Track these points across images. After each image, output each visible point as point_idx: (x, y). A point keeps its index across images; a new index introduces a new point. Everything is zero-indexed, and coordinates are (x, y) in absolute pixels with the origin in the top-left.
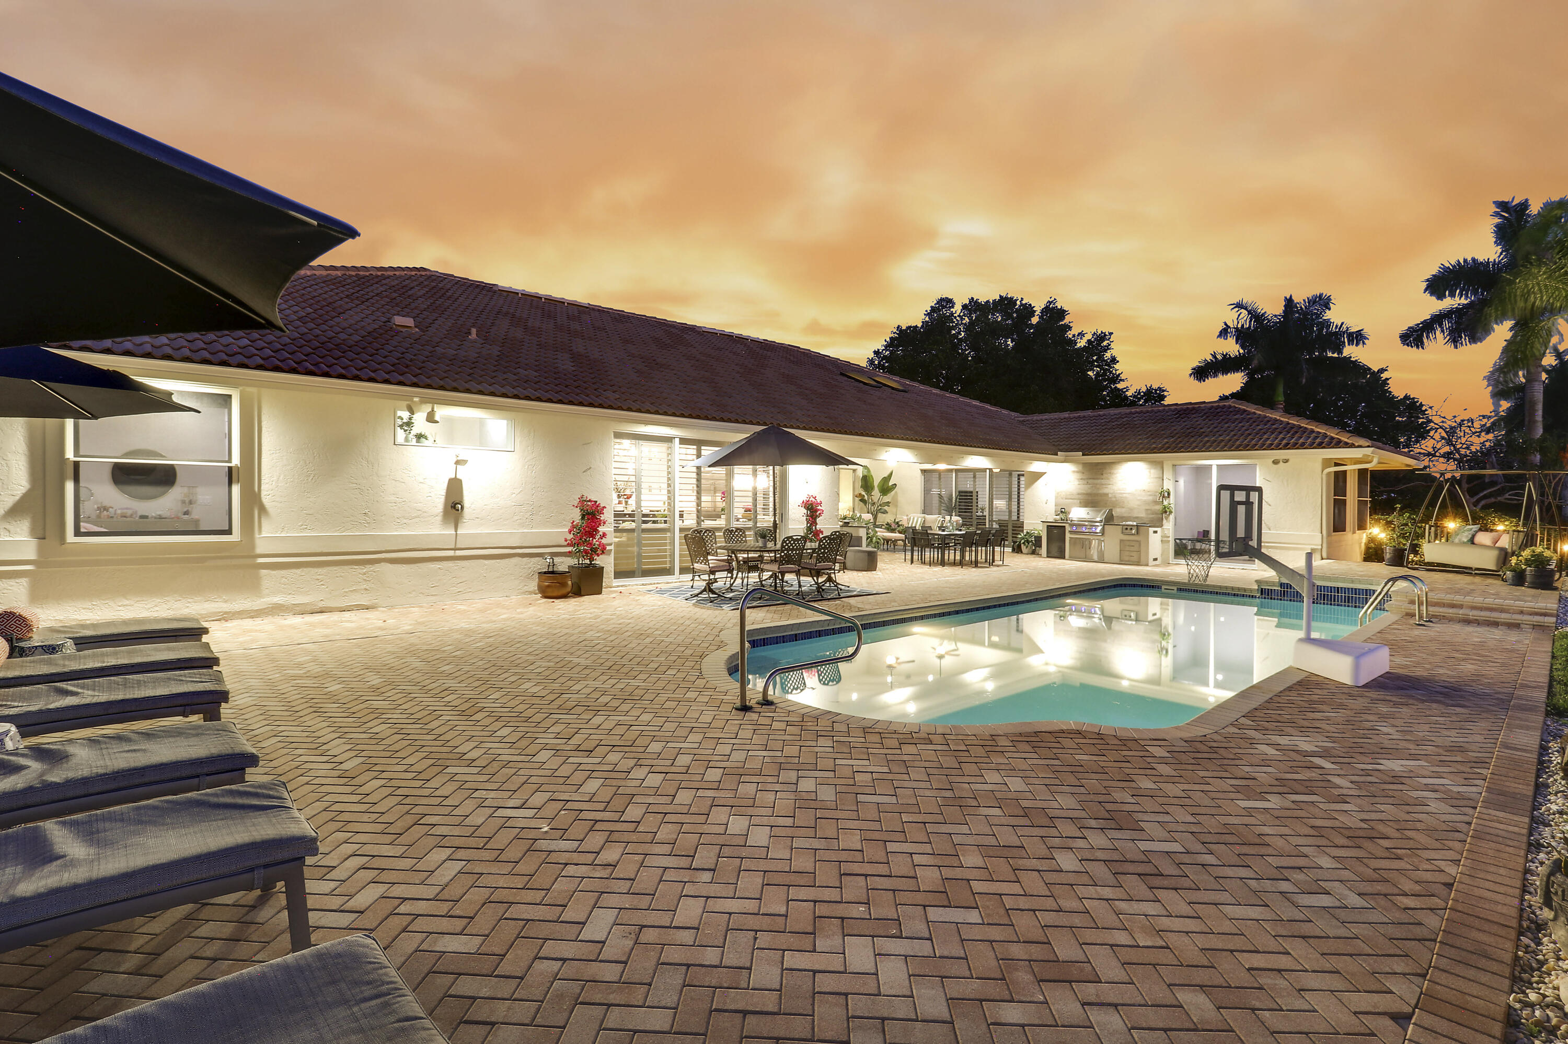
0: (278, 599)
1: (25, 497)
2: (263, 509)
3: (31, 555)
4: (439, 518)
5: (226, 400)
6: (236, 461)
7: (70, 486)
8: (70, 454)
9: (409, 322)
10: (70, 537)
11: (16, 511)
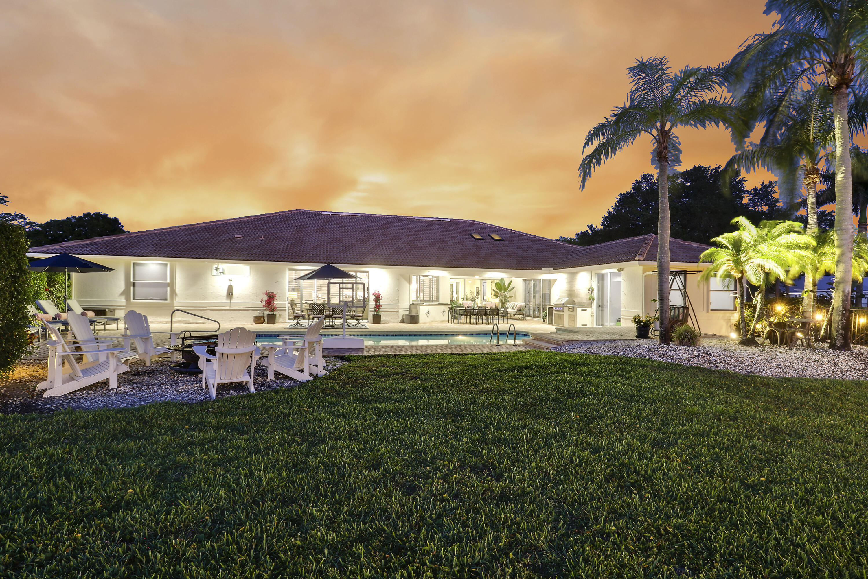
0: (180, 319)
1: (124, 290)
2: (176, 294)
3: (124, 304)
4: (225, 298)
5: (166, 265)
6: (168, 281)
7: (132, 288)
8: (132, 280)
9: (239, 236)
10: (132, 301)
11: (122, 294)
